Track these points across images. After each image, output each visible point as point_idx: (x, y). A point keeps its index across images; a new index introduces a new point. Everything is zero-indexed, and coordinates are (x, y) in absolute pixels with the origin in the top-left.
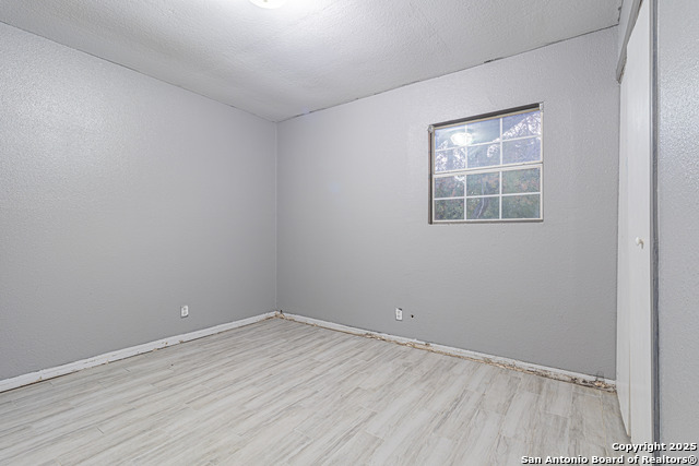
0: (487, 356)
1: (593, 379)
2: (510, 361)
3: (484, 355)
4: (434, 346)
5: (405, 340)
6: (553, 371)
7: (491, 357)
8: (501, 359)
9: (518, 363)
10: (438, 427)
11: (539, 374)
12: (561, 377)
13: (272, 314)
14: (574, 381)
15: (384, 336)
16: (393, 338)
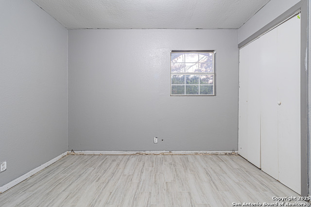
0: (196, 152)
1: (231, 152)
2: (205, 152)
3: (195, 152)
4: (173, 152)
5: (159, 152)
6: (219, 152)
7: (197, 152)
8: (201, 152)
9: (208, 152)
10: (217, 188)
11: (215, 154)
12: (222, 154)
13: (65, 154)
14: (226, 154)
15: (147, 152)
16: (152, 152)
